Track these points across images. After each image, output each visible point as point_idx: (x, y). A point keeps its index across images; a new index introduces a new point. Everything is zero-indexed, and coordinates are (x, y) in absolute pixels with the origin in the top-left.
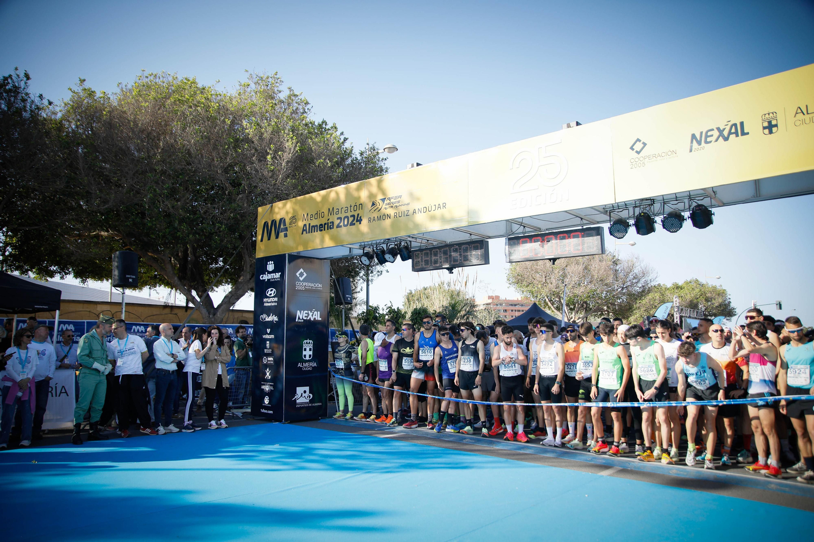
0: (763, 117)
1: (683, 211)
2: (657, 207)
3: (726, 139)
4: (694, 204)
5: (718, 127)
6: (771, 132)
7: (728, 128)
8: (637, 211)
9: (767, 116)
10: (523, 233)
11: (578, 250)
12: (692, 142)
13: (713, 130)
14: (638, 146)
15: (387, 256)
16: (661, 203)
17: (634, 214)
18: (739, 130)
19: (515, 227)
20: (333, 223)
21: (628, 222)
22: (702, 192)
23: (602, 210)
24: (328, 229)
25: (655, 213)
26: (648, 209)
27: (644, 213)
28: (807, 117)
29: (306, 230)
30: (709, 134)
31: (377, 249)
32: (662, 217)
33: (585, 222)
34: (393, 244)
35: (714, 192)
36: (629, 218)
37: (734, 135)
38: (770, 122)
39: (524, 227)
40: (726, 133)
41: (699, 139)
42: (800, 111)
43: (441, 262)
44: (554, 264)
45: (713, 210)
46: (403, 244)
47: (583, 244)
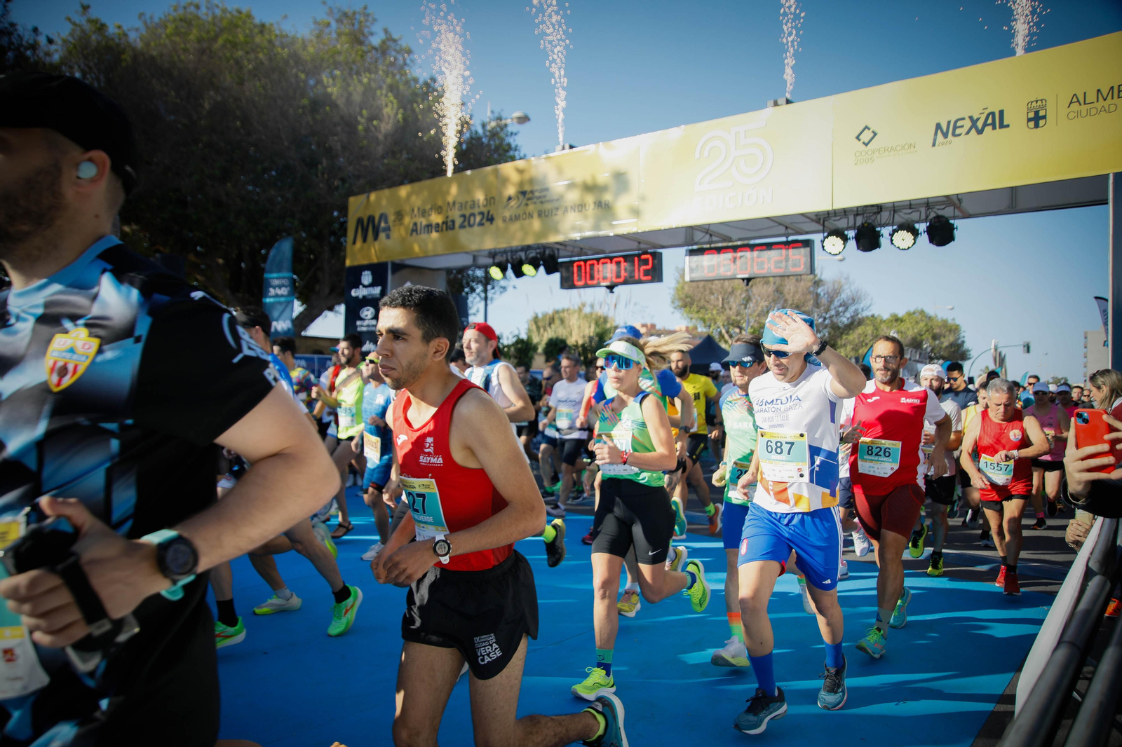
0: (1029, 106)
1: (917, 222)
2: (885, 215)
3: (980, 132)
4: (932, 215)
5: (970, 115)
6: (1037, 126)
7: (983, 118)
8: (859, 221)
9: (1034, 104)
10: (710, 243)
11: (780, 268)
12: (936, 134)
13: (963, 119)
14: (866, 136)
15: (527, 268)
16: (890, 211)
17: (855, 223)
18: (997, 120)
19: (699, 236)
20: (453, 222)
21: (847, 236)
22: (944, 199)
23: (814, 218)
24: (447, 229)
25: (883, 222)
26: (873, 218)
27: (869, 224)
28: (1084, 108)
29: (416, 231)
30: (959, 124)
31: (512, 258)
32: (890, 229)
33: (790, 231)
34: (534, 251)
35: (959, 200)
36: (848, 229)
37: (991, 127)
38: (1037, 113)
39: (711, 235)
40: (980, 124)
41: (945, 130)
42: (1076, 100)
43: (598, 279)
44: (747, 285)
45: (956, 223)
46: (547, 252)
47: (787, 259)
